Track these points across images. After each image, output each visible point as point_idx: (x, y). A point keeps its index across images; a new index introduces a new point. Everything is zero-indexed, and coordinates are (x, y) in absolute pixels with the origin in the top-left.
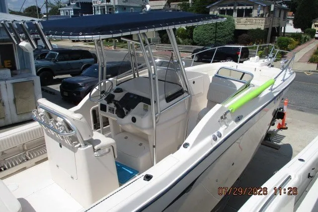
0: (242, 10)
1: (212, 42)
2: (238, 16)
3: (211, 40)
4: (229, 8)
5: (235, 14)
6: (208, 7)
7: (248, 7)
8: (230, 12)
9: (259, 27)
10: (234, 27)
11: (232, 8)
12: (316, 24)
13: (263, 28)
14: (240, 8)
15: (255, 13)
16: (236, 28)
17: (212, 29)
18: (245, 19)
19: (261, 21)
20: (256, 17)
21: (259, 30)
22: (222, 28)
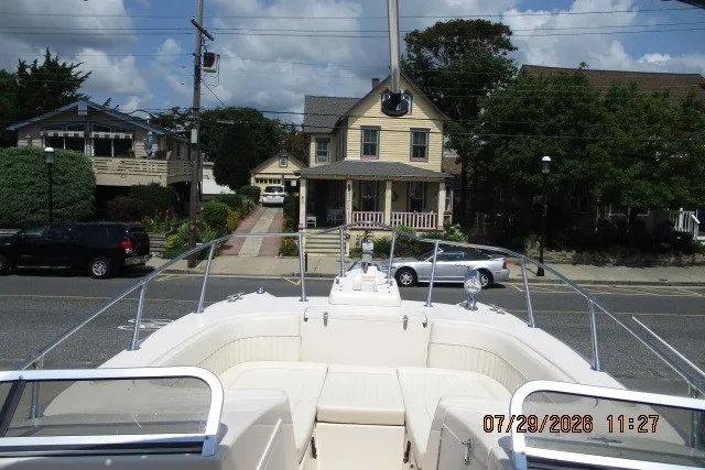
0: (107, 140)
1: (35, 217)
2: (97, 154)
3: (32, 212)
4: (71, 134)
5: (89, 150)
6: (12, 128)
7: (122, 136)
8: (77, 144)
9: (156, 180)
10: (94, 179)
11: (81, 134)
12: (258, 176)
13: (164, 183)
14: (102, 135)
15: (138, 148)
16: (98, 183)
17: (33, 183)
18: (118, 160)
19: (156, 167)
20: (145, 158)
21: (155, 186)
22: (63, 182)
